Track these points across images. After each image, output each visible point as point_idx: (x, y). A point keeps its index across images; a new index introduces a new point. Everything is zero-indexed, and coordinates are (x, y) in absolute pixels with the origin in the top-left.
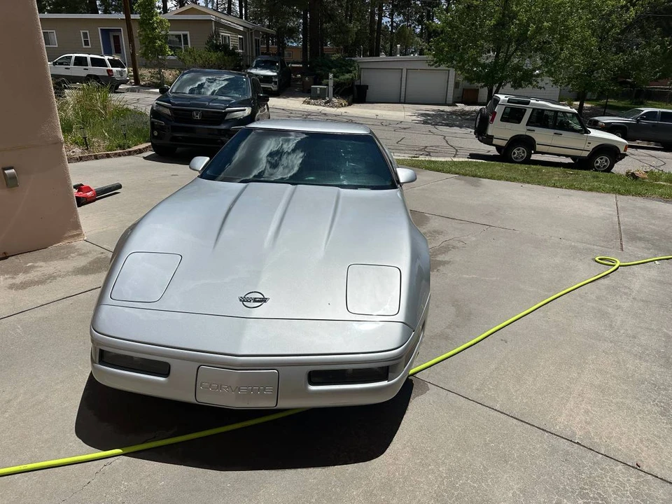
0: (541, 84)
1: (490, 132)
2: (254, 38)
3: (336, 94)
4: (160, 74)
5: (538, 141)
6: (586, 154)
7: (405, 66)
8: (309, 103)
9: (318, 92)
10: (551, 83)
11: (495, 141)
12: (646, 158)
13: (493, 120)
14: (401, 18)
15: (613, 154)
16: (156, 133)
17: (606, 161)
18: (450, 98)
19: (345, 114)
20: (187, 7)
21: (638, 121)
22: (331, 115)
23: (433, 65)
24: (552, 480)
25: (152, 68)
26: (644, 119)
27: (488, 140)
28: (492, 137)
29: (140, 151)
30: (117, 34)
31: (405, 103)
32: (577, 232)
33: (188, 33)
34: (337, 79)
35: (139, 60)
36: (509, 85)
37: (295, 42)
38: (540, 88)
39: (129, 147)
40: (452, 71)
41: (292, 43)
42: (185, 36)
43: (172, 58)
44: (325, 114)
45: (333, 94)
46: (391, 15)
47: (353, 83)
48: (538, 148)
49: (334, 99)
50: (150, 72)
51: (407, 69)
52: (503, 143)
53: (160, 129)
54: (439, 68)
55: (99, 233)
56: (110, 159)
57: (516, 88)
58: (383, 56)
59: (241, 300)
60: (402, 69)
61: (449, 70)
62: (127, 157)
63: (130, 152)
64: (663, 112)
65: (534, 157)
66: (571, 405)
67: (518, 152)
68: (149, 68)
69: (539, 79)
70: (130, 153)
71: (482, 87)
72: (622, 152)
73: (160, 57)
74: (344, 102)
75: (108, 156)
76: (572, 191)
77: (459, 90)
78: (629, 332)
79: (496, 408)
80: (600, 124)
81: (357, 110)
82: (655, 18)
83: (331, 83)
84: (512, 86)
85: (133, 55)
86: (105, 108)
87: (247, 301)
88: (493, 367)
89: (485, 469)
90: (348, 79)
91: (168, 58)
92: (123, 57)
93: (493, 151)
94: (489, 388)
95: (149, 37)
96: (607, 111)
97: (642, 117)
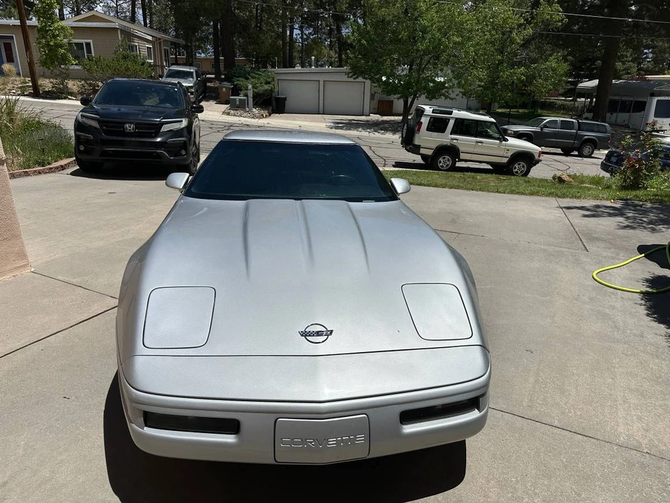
0: (452, 96)
1: (417, 142)
2: (163, 48)
3: (256, 105)
4: (63, 84)
5: (461, 149)
6: (505, 160)
7: (322, 78)
8: (228, 114)
9: (238, 103)
10: (461, 95)
11: (422, 151)
12: (553, 163)
13: (419, 130)
14: (311, 30)
15: (528, 160)
16: (82, 148)
17: (523, 167)
18: (367, 109)
19: (268, 125)
20: (84, 14)
21: (542, 129)
22: (253, 126)
23: (351, 77)
24: (644, 497)
25: (53, 78)
26: (547, 127)
27: (415, 149)
28: (419, 147)
29: (63, 168)
30: (8, 41)
31: (323, 114)
32: (540, 235)
33: (91, 41)
34: (255, 90)
35: (38, 69)
36: (423, 96)
37: (204, 53)
38: (452, 99)
39: (49, 164)
40: (368, 82)
41: (199, 53)
42: (88, 45)
43: (77, 67)
44: (248, 125)
45: (254, 105)
46: (301, 28)
47: (271, 94)
48: (463, 156)
49: (254, 110)
50: (51, 82)
51: (324, 81)
52: (430, 152)
53: (87, 142)
54: (357, 80)
55: (47, 262)
56: (29, 178)
57: (431, 100)
58: (298, 68)
59: (302, 335)
60: (319, 81)
61: (364, 82)
62: (48, 175)
63: (51, 168)
64: (562, 121)
65: (458, 164)
66: (621, 413)
67: (444, 161)
68: (49, 78)
69: (450, 91)
70: (51, 171)
71: (398, 99)
72: (537, 157)
73: (62, 66)
74: (265, 113)
75: (27, 174)
76: (516, 196)
77: (375, 101)
78: (634, 331)
79: (556, 424)
80: (509, 132)
81: (277, 121)
82: (548, 36)
83: (250, 94)
84: (427, 98)
85: (31, 64)
86: (11, 121)
87: (310, 336)
88: (532, 380)
89: (579, 495)
90: (267, 90)
91: (72, 67)
92: (17, 66)
93: (418, 159)
94: (539, 404)
95: (49, 45)
96: (511, 120)
97: (545, 126)
